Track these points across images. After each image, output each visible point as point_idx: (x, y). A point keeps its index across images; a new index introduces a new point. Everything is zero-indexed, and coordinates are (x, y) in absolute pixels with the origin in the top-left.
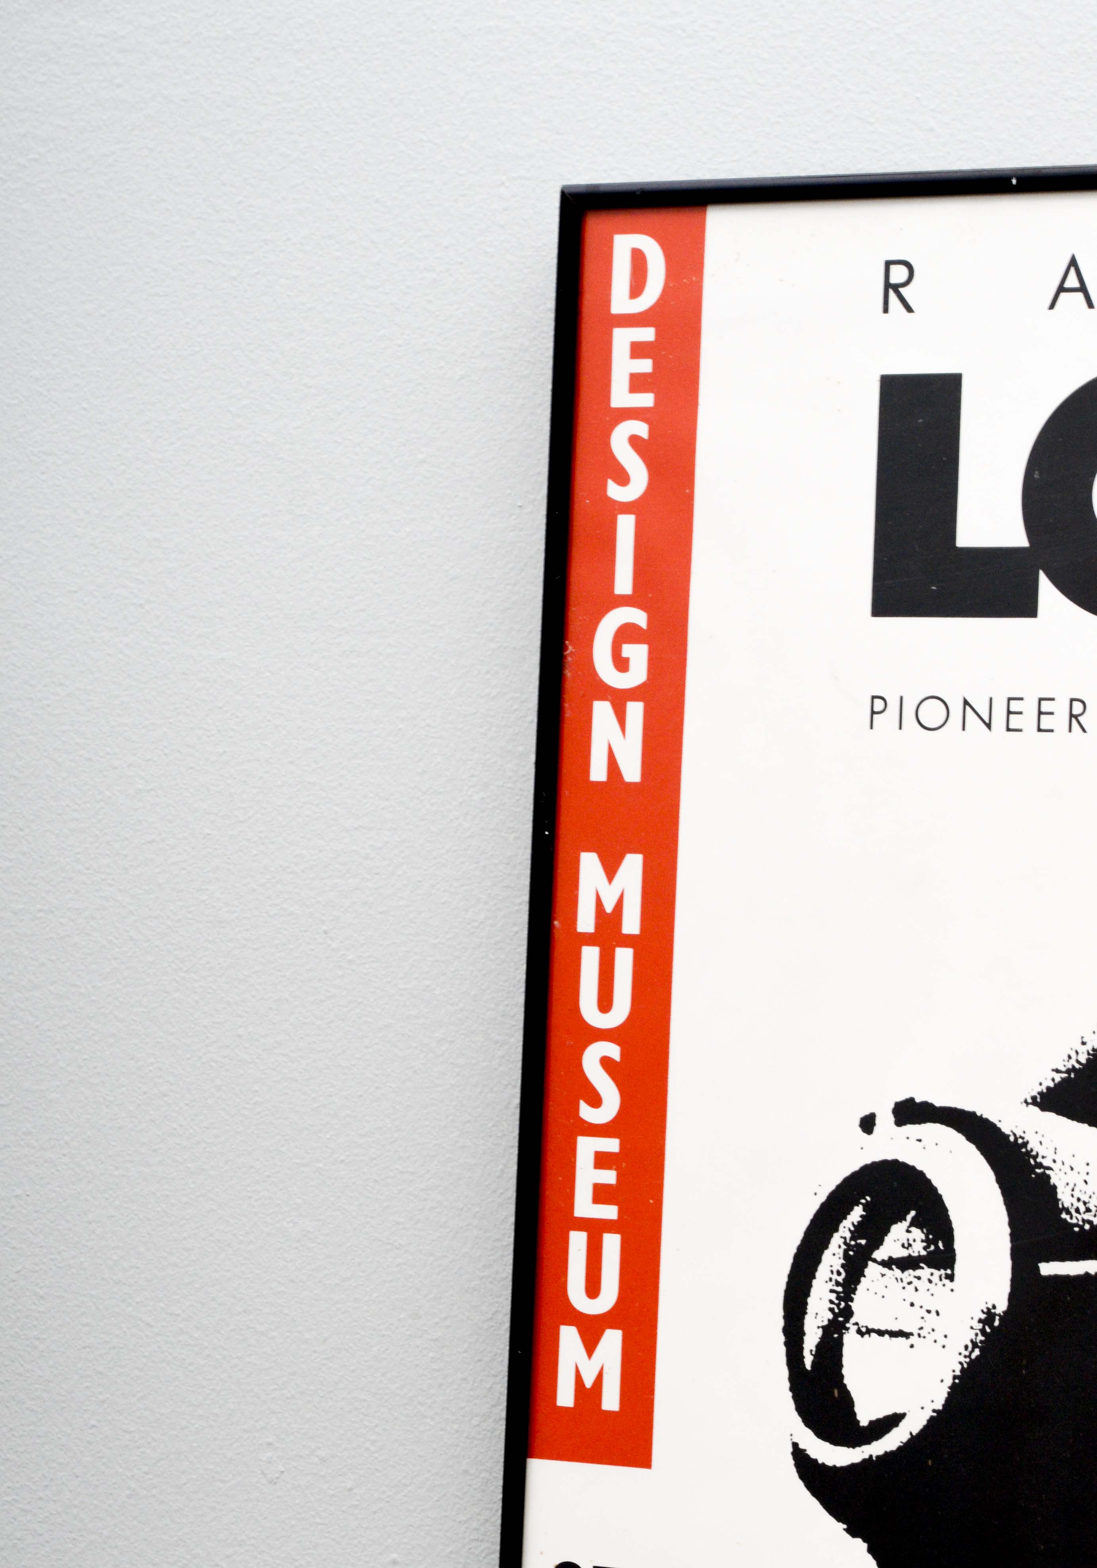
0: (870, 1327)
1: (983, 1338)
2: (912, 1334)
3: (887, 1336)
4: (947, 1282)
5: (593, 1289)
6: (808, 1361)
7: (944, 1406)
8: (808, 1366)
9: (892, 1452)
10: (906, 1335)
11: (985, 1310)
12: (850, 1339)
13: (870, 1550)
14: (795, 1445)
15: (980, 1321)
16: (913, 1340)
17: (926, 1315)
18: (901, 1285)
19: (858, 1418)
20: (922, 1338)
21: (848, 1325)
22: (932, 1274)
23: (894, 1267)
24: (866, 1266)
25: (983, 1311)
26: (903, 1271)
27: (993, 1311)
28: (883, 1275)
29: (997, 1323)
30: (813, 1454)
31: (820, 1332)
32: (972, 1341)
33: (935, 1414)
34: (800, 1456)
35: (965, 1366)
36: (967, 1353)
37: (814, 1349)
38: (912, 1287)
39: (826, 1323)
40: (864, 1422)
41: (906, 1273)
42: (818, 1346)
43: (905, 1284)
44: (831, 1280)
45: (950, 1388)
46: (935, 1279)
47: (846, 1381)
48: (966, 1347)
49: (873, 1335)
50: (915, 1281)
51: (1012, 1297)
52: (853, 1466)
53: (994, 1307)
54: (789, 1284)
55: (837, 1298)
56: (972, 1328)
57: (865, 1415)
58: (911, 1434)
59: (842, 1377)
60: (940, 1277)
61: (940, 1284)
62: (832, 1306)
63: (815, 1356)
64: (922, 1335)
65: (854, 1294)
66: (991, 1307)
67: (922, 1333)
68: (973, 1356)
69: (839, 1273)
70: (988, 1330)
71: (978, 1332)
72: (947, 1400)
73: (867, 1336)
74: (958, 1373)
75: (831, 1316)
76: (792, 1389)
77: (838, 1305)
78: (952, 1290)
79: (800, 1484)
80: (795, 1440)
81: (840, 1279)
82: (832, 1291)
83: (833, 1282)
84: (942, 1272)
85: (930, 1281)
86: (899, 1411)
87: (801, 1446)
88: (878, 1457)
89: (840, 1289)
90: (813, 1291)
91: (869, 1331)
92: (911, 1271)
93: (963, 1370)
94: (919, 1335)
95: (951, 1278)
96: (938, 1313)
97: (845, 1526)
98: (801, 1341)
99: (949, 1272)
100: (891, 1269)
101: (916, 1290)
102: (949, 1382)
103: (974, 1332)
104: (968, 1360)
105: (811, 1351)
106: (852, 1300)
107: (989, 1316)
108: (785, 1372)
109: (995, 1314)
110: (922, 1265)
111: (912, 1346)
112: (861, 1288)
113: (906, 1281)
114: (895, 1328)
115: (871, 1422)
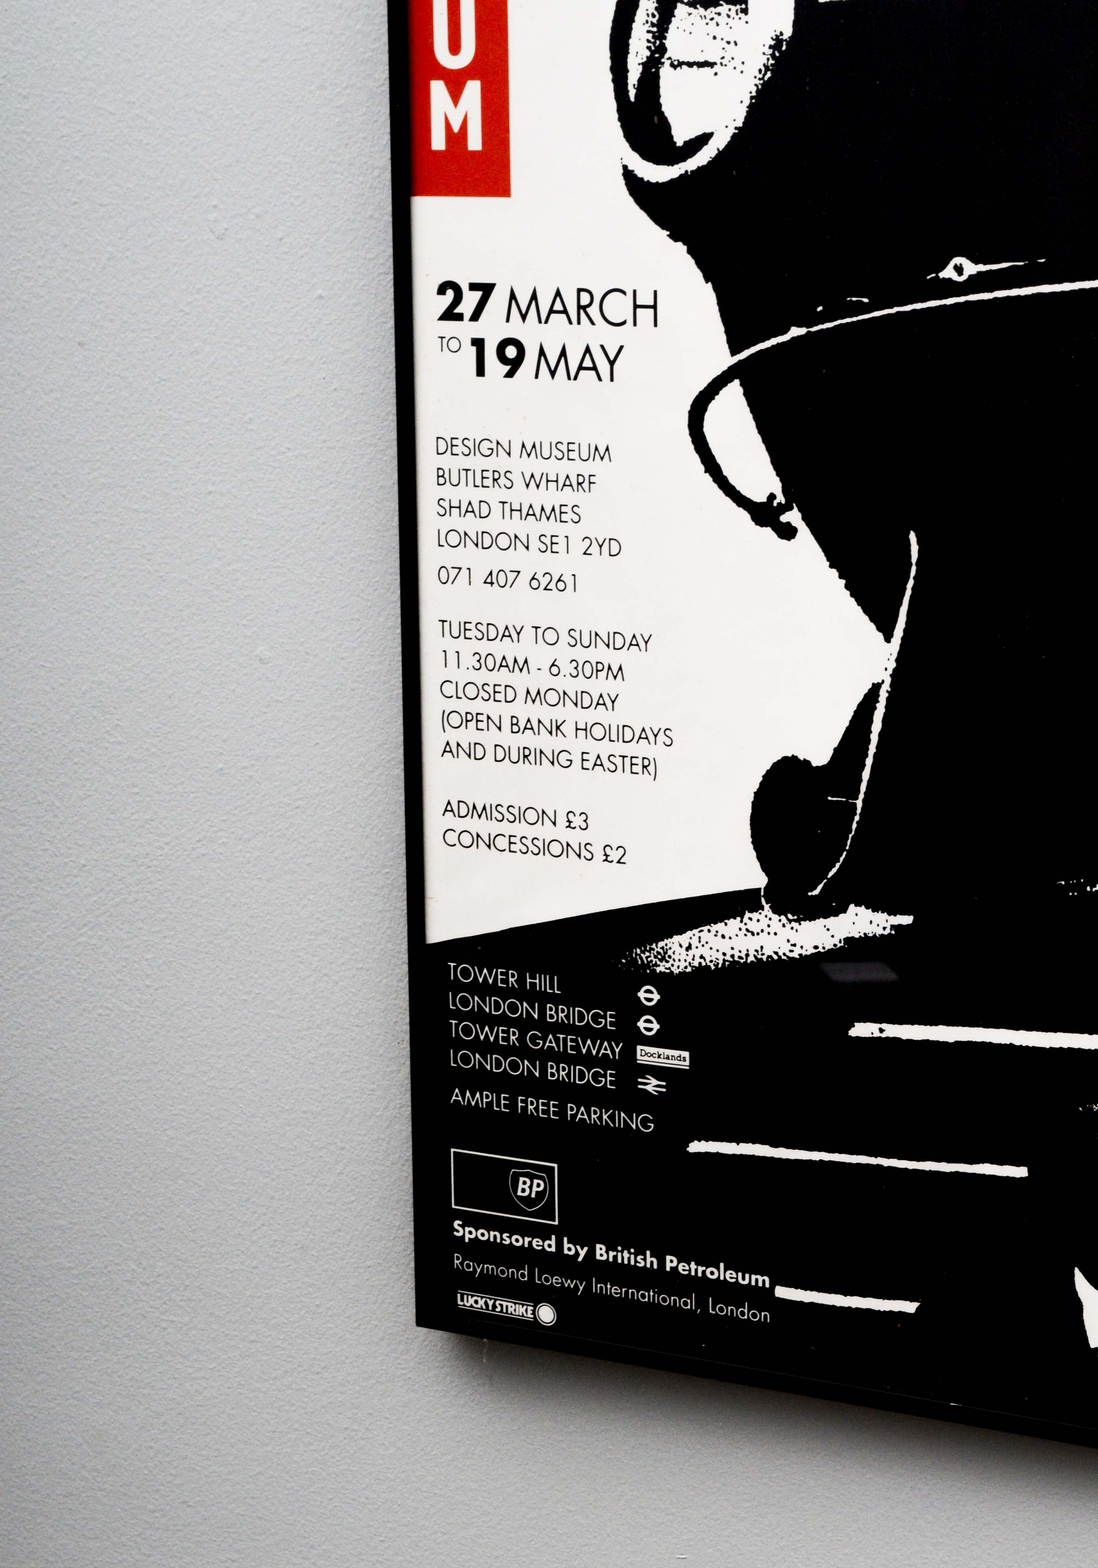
0: (681, 61)
1: (773, 62)
2: (715, 63)
3: (695, 67)
4: (742, 15)
5: (455, 47)
6: (632, 93)
7: (744, 123)
8: (632, 99)
9: (703, 166)
10: (711, 65)
11: (774, 37)
12: (665, 72)
13: (689, 252)
14: (625, 167)
15: (771, 47)
16: (717, 68)
17: (726, 45)
18: (706, 21)
19: (675, 139)
20: (724, 67)
21: (663, 60)
22: (730, 10)
23: (698, 6)
24: (675, 7)
25: (772, 38)
26: (706, 10)
27: (781, 37)
28: (690, 14)
29: (784, 48)
30: (640, 173)
31: (640, 68)
32: (764, 65)
33: (737, 131)
34: (629, 176)
35: (760, 87)
36: (761, 76)
37: (636, 83)
38: (714, 22)
39: (645, 60)
40: (680, 143)
41: (709, 10)
42: (639, 81)
43: (708, 20)
44: (647, 22)
45: (748, 107)
46: (733, 14)
47: (663, 109)
48: (760, 71)
49: (684, 67)
50: (716, 17)
51: (796, 24)
52: (672, 181)
53: (781, 34)
54: (613, 28)
55: (653, 37)
56: (764, 54)
57: (681, 136)
58: (718, 149)
59: (660, 105)
60: (737, 11)
61: (737, 17)
62: (650, 45)
63: (638, 89)
64: (724, 64)
65: (667, 33)
66: (779, 34)
67: (724, 62)
68: (766, 78)
69: (654, 16)
70: (777, 54)
71: (769, 56)
72: (746, 118)
73: (679, 68)
74: (754, 94)
75: (648, 53)
76: (620, 119)
77: (654, 43)
78: (747, 22)
79: (631, 200)
80: (624, 163)
81: (655, 20)
82: (648, 32)
83: (649, 24)
84: (738, 7)
85: (729, 16)
86: (708, 131)
87: (630, 168)
88: (692, 171)
89: (655, 29)
90: (634, 33)
91: (681, 64)
92: (712, 9)
93: (758, 91)
94: (721, 64)
95: (745, 11)
96: (736, 44)
97: (668, 233)
98: (626, 78)
99: (743, 6)
100: (696, 8)
101: (718, 25)
102: (747, 102)
103: (766, 57)
104: (762, 82)
105: (634, 85)
106: (665, 38)
107: (778, 41)
108: (614, 105)
109: (782, 40)
110: (721, 2)
111: (716, 74)
112: (672, 27)
113: (708, 17)
114: (702, 60)
115: (685, 142)
